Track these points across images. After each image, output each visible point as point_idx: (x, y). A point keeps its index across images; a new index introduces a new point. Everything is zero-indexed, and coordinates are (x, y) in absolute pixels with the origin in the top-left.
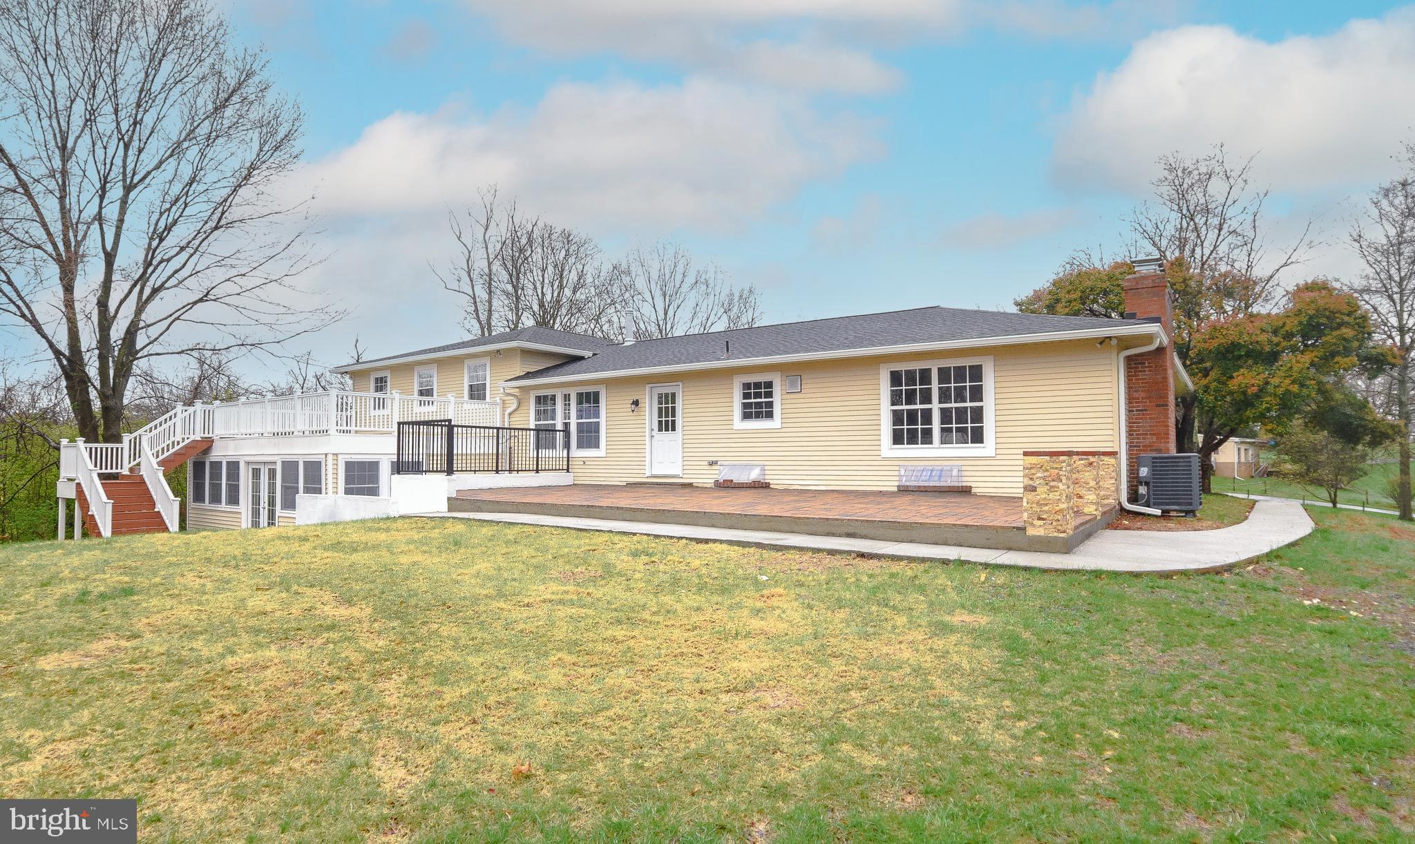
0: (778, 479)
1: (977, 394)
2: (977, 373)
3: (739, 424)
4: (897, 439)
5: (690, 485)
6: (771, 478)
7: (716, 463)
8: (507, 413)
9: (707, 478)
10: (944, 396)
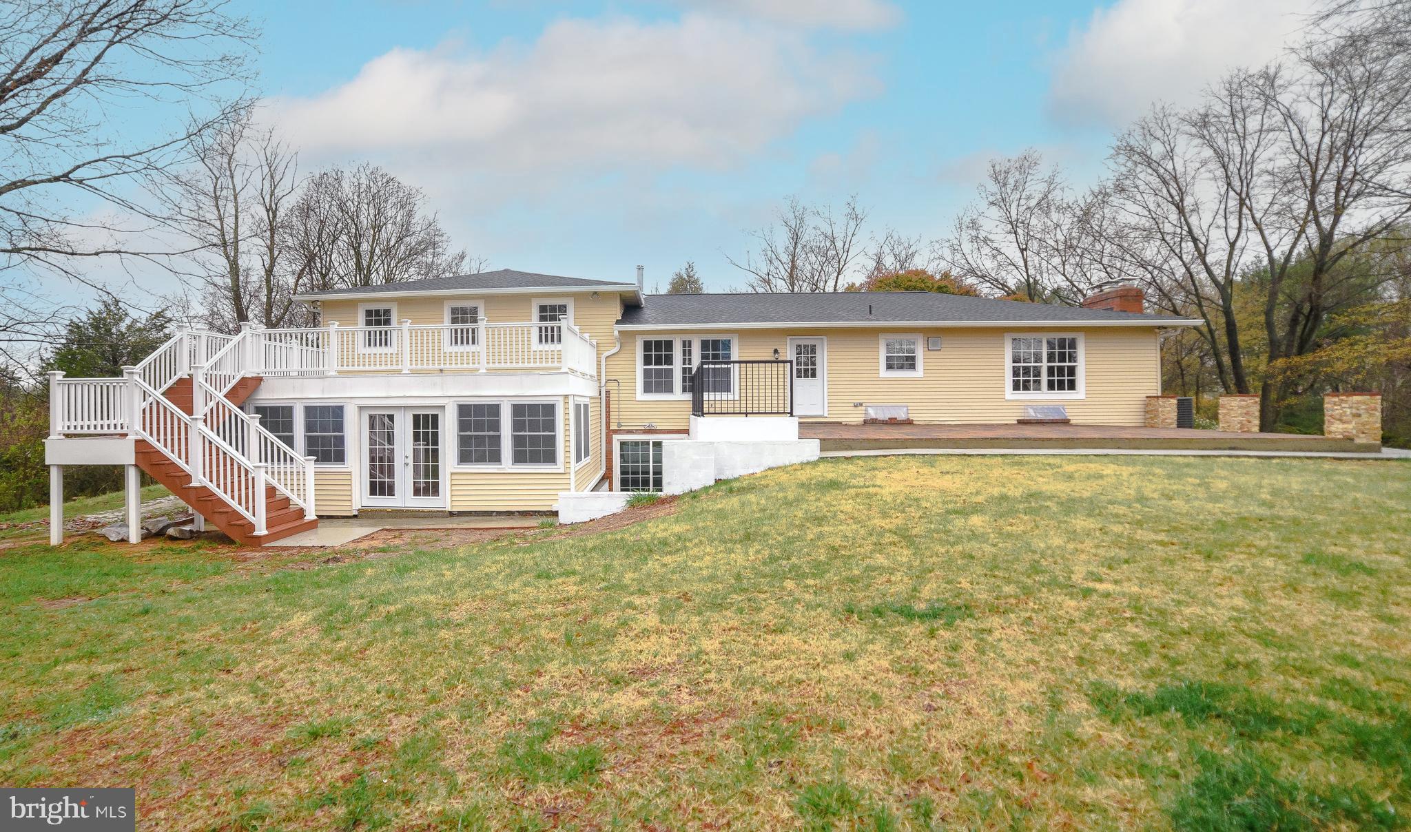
0: (918, 418)
1: (1072, 358)
2: (1073, 344)
3: (884, 373)
4: (1016, 387)
5: (840, 423)
6: (911, 417)
7: (861, 404)
8: (603, 357)
9: (856, 417)
10: (1051, 358)
